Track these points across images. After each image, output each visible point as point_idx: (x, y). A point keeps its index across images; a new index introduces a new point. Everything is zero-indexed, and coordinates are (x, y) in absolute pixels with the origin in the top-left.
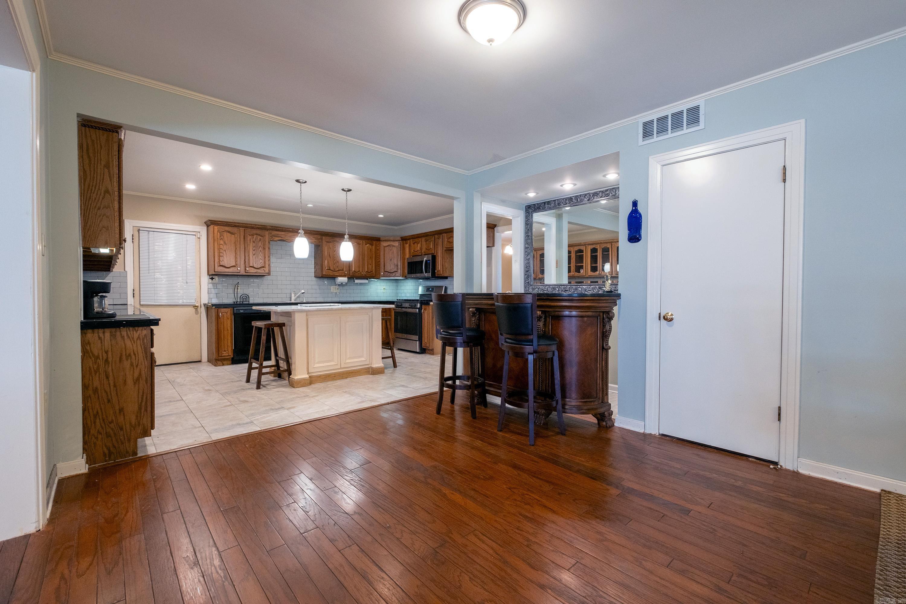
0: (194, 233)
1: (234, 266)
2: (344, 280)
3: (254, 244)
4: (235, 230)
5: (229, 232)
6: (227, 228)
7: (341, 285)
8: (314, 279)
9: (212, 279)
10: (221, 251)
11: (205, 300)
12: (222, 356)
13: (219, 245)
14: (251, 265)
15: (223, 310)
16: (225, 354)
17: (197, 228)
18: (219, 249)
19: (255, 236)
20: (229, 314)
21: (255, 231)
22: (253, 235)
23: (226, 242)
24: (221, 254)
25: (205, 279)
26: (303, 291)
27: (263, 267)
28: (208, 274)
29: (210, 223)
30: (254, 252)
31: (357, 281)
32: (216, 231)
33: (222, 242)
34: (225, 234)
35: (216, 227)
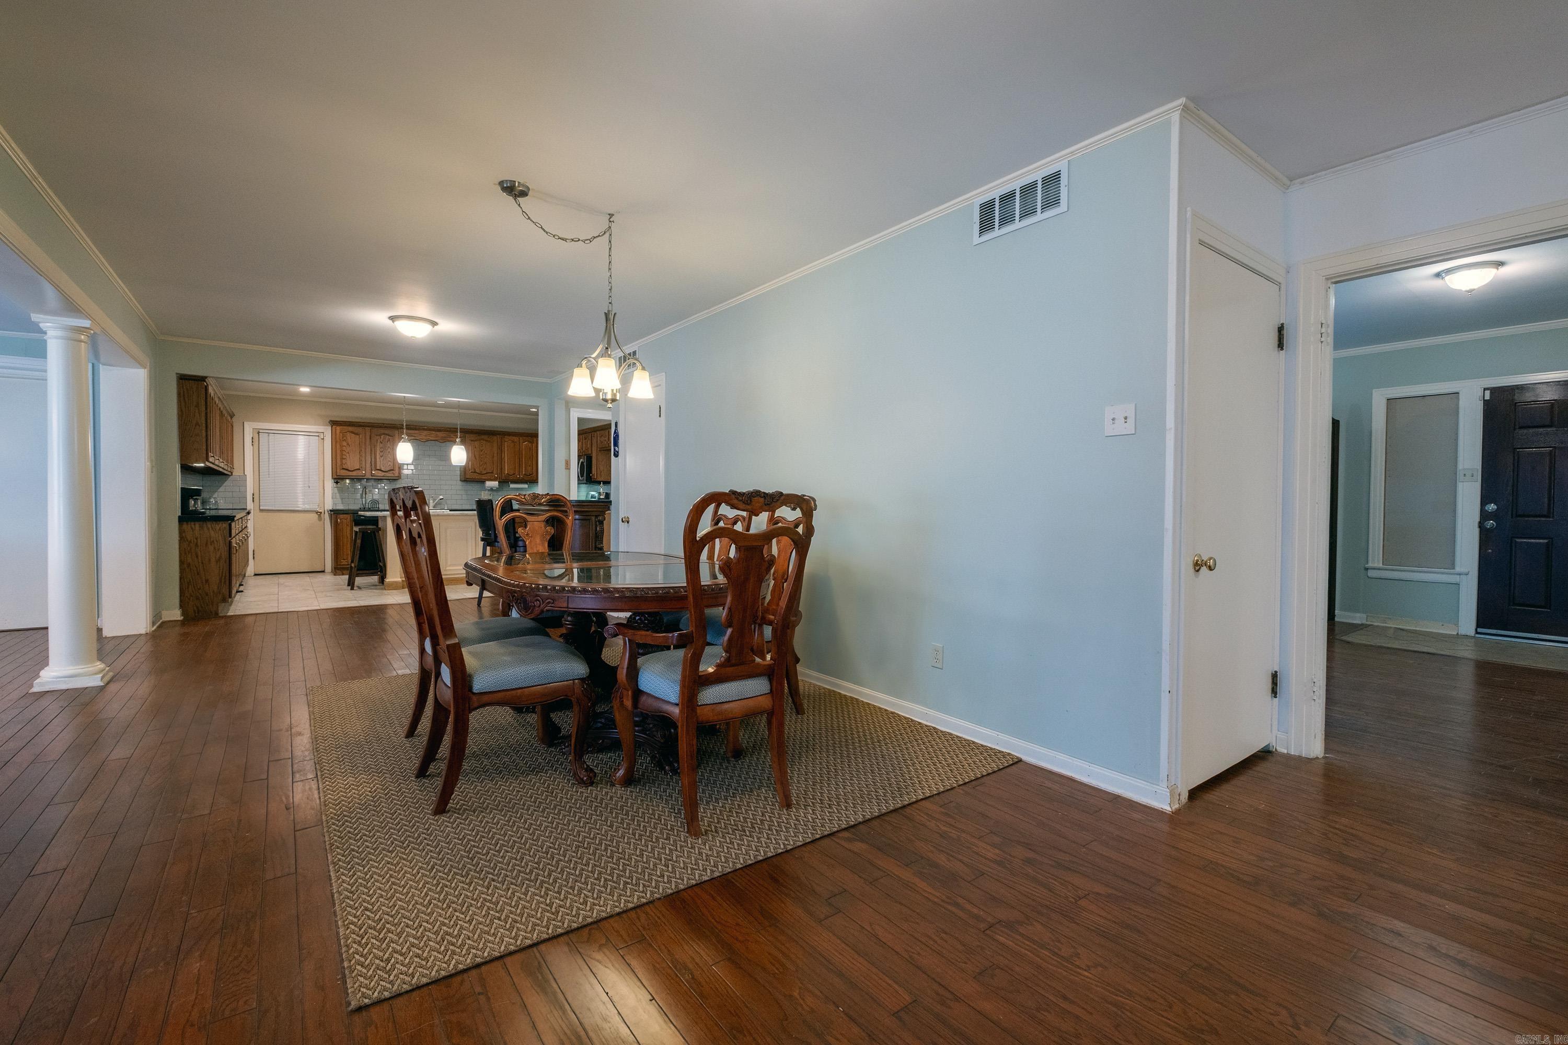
0: (317, 434)
1: (359, 469)
2: (495, 484)
3: (381, 445)
4: (360, 430)
5: (352, 432)
6: (350, 429)
7: (492, 490)
8: (460, 483)
9: (337, 483)
10: (344, 453)
11: (329, 505)
12: (340, 565)
13: (341, 446)
14: (378, 468)
15: (342, 516)
16: (344, 562)
17: (320, 428)
18: (342, 451)
19: (382, 437)
20: (349, 520)
21: (382, 431)
22: (380, 435)
23: (350, 443)
24: (344, 457)
25: (329, 484)
26: (441, 497)
27: (393, 470)
28: (332, 478)
29: (334, 423)
30: (381, 454)
31: (512, 486)
32: (338, 432)
33: (345, 444)
34: (348, 434)
35: (338, 428)
